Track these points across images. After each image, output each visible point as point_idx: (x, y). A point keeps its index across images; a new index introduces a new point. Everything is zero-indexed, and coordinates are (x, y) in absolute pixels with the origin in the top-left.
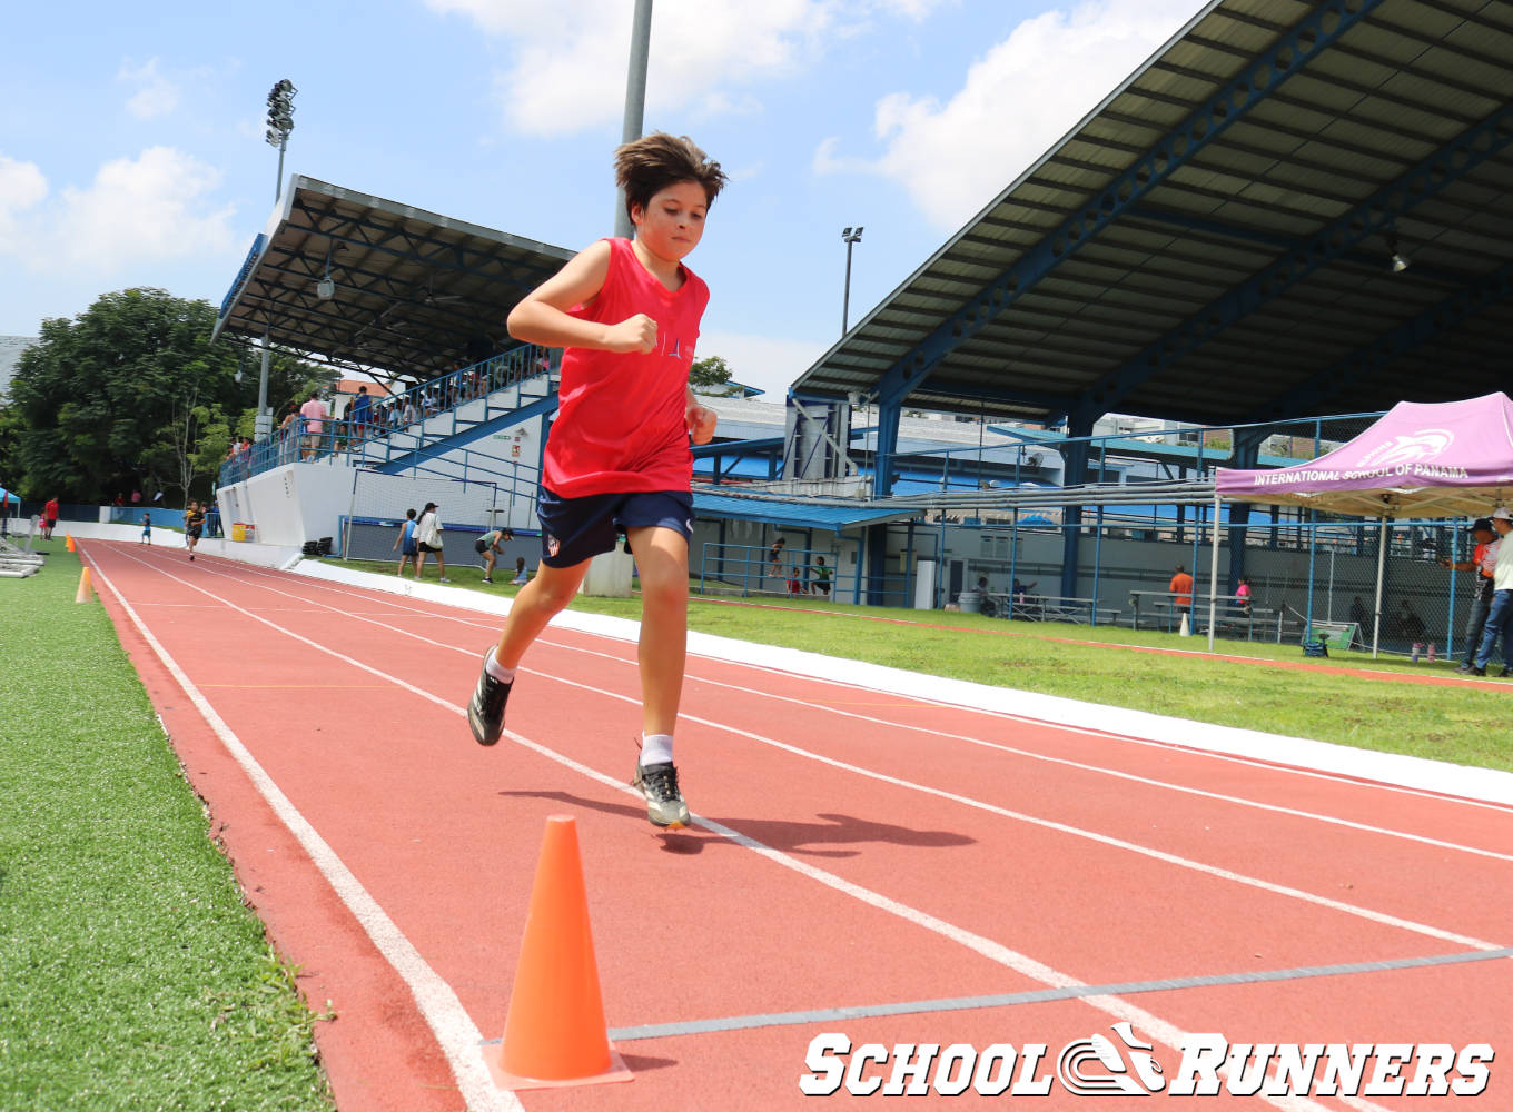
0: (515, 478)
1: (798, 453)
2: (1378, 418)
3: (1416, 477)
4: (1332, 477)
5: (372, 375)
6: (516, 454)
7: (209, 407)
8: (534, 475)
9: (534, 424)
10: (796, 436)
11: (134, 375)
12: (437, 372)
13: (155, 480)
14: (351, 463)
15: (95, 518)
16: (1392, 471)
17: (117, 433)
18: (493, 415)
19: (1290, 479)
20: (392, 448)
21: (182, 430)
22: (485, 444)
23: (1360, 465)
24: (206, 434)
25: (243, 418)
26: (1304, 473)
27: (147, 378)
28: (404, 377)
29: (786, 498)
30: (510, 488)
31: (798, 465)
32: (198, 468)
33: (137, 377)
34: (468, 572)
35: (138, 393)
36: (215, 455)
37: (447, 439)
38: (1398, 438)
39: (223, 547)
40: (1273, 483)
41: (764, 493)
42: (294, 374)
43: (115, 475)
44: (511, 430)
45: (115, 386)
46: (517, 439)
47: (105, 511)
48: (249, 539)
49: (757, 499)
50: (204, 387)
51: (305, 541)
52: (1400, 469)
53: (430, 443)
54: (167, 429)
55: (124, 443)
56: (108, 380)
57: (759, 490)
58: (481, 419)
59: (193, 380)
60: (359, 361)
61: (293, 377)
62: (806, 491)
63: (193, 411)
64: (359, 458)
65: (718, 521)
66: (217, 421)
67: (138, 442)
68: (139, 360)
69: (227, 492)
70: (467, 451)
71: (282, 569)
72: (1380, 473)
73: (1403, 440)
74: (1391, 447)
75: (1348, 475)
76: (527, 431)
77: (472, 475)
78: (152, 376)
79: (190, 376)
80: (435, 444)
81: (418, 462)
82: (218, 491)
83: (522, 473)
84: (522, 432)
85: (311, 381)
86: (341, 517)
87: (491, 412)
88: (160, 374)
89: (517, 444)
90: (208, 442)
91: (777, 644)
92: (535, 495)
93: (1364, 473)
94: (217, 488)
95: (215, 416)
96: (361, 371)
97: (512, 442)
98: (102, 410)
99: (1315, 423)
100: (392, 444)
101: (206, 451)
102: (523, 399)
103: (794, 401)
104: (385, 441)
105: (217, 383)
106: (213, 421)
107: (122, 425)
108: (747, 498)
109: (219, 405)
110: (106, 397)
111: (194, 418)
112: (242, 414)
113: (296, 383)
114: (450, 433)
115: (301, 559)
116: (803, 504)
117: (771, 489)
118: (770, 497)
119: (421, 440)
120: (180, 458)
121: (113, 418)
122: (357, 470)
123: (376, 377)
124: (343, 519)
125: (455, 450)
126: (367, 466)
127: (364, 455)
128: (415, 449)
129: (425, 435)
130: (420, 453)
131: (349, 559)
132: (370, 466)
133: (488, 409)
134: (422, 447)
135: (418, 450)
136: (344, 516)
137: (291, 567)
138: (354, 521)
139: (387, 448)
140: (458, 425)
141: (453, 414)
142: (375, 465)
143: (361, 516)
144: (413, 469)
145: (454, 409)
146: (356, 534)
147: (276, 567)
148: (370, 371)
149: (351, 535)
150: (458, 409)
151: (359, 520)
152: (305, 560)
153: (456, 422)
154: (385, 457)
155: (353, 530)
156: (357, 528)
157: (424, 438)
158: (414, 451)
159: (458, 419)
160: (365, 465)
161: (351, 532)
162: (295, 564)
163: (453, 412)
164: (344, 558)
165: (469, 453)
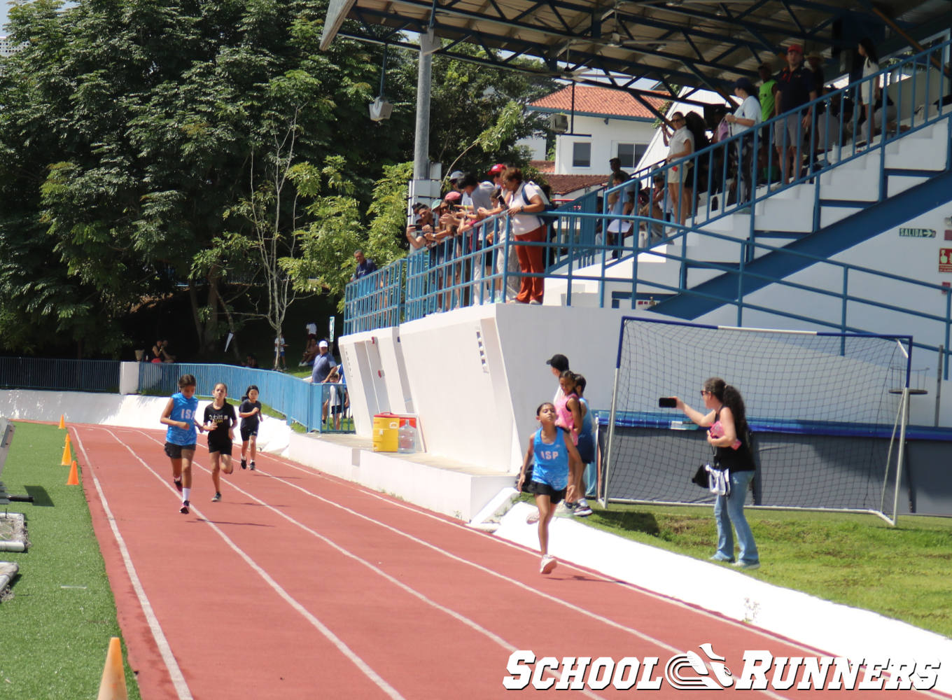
0: (948, 321)
5: (637, 94)
6: (947, 267)
7: (320, 164)
11: (179, 103)
13: (220, 309)
14: (609, 299)
15: (111, 386)
17: (149, 219)
18: (897, 186)
20: (687, 264)
21: (270, 208)
22: (880, 248)
24: (313, 218)
25: (382, 185)
27: (203, 108)
32: (298, 286)
33: (184, 107)
34: (855, 527)
35: (185, 138)
36: (331, 259)
37: (802, 239)
39: (356, 462)
42: (481, 88)
43: (146, 299)
44: (935, 218)
45: (143, 126)
46: (947, 237)
47: (129, 371)
48: (406, 445)
50: (311, 122)
53: (766, 252)
54: (243, 208)
55: (163, 238)
56: (132, 115)
58: (873, 195)
59: (287, 110)
60: (607, 64)
61: (479, 95)
63: (289, 173)
64: (628, 288)
66: (334, 191)
67: (187, 234)
68: (185, 75)
69: (360, 346)
70: (847, 267)
71: (478, 522)
77: (859, 317)
78: (211, 104)
79: (281, 100)
80: (775, 253)
81: (746, 292)
82: (342, 341)
85: (513, 104)
87: (891, 178)
88: (226, 101)
89: (947, 246)
90: (317, 233)
94: (339, 332)
95: (331, 182)
96: (614, 86)
97: (940, 242)
98: (119, 175)
100: (691, 256)
101: (316, 254)
104: (677, 250)
105: (334, 111)
106: (326, 190)
107: (159, 201)
109: (340, 159)
110: (127, 149)
111: (290, 186)
112: (379, 175)
113: (486, 106)
114: (808, 228)
115: (514, 501)
119: (749, 245)
120: (266, 264)
121: (143, 189)
122: (624, 318)
123: (644, 97)
124: (597, 418)
125: (820, 264)
126: (640, 303)
127: (635, 281)
128: (736, 265)
129: (756, 233)
130: (745, 273)
131: (610, 502)
132: (646, 303)
133: (886, 173)
134: (750, 260)
135: (741, 267)
136: (597, 412)
137: (495, 520)
138: (619, 421)
139: (678, 264)
140: (824, 209)
141: (813, 187)
142: (656, 302)
143: (632, 412)
144: (735, 308)
145: (818, 172)
146: (622, 451)
147: (465, 518)
148: (631, 86)
149: (613, 454)
150: (824, 177)
151: (629, 419)
152: (521, 505)
153: (820, 203)
154: (675, 282)
155: (617, 442)
156: (625, 437)
157: (754, 240)
158: (734, 270)
159: (823, 196)
160: (637, 301)
161: (612, 445)
162: (501, 516)
163: (812, 182)
164: (600, 500)
165: (850, 271)
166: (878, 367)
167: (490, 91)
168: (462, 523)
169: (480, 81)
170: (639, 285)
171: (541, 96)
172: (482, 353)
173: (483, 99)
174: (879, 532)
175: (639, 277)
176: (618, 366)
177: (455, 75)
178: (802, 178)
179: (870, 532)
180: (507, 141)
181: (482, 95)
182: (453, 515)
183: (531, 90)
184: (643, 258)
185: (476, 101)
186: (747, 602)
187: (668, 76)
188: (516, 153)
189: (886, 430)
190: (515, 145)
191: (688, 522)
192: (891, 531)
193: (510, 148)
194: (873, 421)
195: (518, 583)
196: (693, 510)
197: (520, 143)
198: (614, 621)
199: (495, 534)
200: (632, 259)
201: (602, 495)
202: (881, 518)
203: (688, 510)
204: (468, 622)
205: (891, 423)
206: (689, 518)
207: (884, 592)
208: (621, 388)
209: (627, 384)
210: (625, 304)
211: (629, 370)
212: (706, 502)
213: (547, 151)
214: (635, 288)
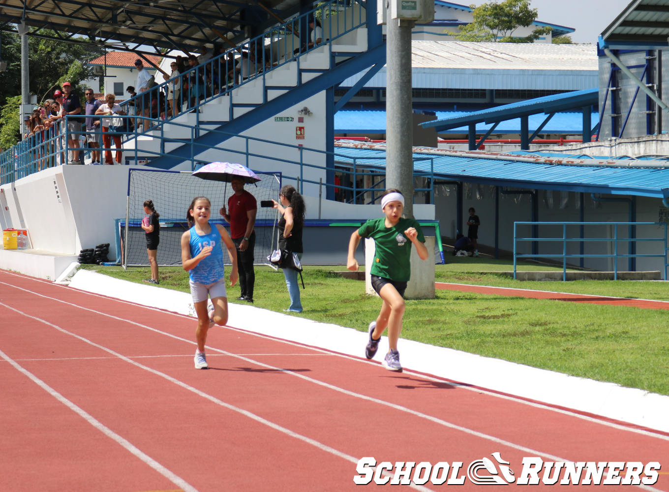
0: (302, 164)
1: (616, 108)
5: (140, 53)
6: (300, 136)
8: (322, 160)
9: (318, 102)
10: (611, 89)
12: (209, 45)
18: (273, 95)
20: (164, 141)
22: (266, 128)
25: (6, 108)
28: (176, 53)
29: (605, 162)
30: (297, 175)
31: (615, 122)
37: (224, 125)
41: (579, 157)
42: (59, 54)
44: (293, 111)
46: (301, 120)
48: (22, 245)
49: (572, 165)
51: (81, 249)
53: (206, 132)
57: (573, 153)
58: (260, 100)
61: (58, 58)
62: (627, 152)
64: (133, 154)
65: (530, 192)
70: (247, 138)
71: (59, 281)
76: (310, 108)
80: (210, 133)
81: (196, 154)
83: (308, 157)
84: (306, 111)
85: (78, 63)
86: (117, 221)
87: (269, 91)
89: (301, 125)
91: (593, 377)
92: (324, 181)
96: (127, 49)
97: (296, 124)
100: (166, 136)
102: (303, 74)
103: (606, 51)
104: (158, 133)
108: (560, 164)
112: (4, 103)
113: (62, 64)
114: (226, 118)
115: (78, 269)
116: (624, 167)
117: (587, 152)
118: (587, 161)
119: (196, 129)
122: (130, 170)
123: (144, 55)
124: (120, 223)
125: (235, 137)
126: (140, 162)
127: (136, 150)
128: (189, 140)
129: (200, 123)
130: (196, 144)
131: (128, 267)
132: (143, 162)
133: (266, 89)
134: (197, 137)
135: (192, 140)
136: (119, 220)
137: (68, 279)
138: (131, 224)
139: (160, 140)
140: (235, 109)
141: (229, 97)
142: (149, 161)
143: (138, 219)
144: (190, 162)
145: (230, 90)
146: (134, 239)
147: (52, 279)
148: (137, 49)
149: (128, 241)
150: (234, 92)
151: (136, 223)
152: (82, 271)
153: (233, 106)
154: (158, 150)
155: (130, 235)
156: (134, 232)
157: (199, 126)
158: (189, 142)
159: (234, 102)
160: (138, 161)
161: (128, 237)
162: (71, 277)
163: (228, 95)
164: (123, 266)
165: (249, 140)
166: (265, 189)
167: (63, 55)
168: (51, 282)
169: (57, 50)
170: (138, 153)
171: (95, 58)
172: (57, 192)
173: (60, 60)
174: (270, 274)
175: (138, 148)
176: (129, 195)
177: (44, 47)
178: (223, 92)
179: (265, 274)
180: (74, 83)
181: (59, 58)
182: (46, 279)
183: (90, 55)
184: (140, 138)
185: (56, 61)
186: (190, 305)
187: (156, 43)
188: (80, 89)
189: (271, 222)
190: (79, 84)
191: (170, 274)
192: (276, 274)
193: (77, 86)
194: (264, 218)
195: (73, 305)
196: (172, 268)
197: (82, 83)
198: (120, 318)
199: (69, 286)
200: (134, 140)
201: (124, 264)
202: (270, 267)
203: (169, 268)
204: (43, 321)
205: (273, 218)
206: (170, 272)
207: (266, 301)
208: (131, 205)
209: (134, 204)
210: (132, 162)
211: (135, 197)
212: (179, 264)
213: (100, 88)
214: (136, 154)
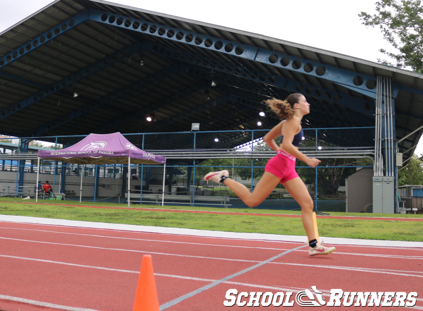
2: (85, 137)
3: (100, 154)
4: (74, 153)
16: (92, 152)
19: (62, 153)
23: (81, 150)
26: (66, 152)
38: (91, 143)
40: (57, 155)
52: (95, 152)
72: (89, 152)
73: (93, 144)
74: (89, 145)
75: (79, 153)
93: (84, 153)
99: (56, 138)
